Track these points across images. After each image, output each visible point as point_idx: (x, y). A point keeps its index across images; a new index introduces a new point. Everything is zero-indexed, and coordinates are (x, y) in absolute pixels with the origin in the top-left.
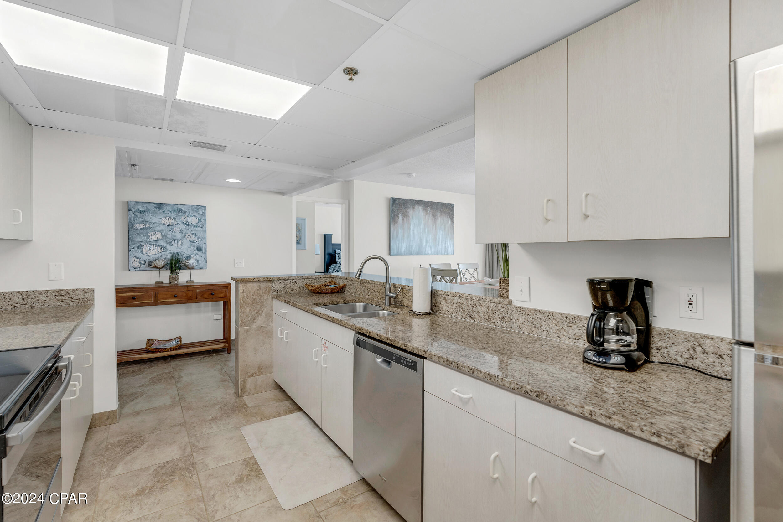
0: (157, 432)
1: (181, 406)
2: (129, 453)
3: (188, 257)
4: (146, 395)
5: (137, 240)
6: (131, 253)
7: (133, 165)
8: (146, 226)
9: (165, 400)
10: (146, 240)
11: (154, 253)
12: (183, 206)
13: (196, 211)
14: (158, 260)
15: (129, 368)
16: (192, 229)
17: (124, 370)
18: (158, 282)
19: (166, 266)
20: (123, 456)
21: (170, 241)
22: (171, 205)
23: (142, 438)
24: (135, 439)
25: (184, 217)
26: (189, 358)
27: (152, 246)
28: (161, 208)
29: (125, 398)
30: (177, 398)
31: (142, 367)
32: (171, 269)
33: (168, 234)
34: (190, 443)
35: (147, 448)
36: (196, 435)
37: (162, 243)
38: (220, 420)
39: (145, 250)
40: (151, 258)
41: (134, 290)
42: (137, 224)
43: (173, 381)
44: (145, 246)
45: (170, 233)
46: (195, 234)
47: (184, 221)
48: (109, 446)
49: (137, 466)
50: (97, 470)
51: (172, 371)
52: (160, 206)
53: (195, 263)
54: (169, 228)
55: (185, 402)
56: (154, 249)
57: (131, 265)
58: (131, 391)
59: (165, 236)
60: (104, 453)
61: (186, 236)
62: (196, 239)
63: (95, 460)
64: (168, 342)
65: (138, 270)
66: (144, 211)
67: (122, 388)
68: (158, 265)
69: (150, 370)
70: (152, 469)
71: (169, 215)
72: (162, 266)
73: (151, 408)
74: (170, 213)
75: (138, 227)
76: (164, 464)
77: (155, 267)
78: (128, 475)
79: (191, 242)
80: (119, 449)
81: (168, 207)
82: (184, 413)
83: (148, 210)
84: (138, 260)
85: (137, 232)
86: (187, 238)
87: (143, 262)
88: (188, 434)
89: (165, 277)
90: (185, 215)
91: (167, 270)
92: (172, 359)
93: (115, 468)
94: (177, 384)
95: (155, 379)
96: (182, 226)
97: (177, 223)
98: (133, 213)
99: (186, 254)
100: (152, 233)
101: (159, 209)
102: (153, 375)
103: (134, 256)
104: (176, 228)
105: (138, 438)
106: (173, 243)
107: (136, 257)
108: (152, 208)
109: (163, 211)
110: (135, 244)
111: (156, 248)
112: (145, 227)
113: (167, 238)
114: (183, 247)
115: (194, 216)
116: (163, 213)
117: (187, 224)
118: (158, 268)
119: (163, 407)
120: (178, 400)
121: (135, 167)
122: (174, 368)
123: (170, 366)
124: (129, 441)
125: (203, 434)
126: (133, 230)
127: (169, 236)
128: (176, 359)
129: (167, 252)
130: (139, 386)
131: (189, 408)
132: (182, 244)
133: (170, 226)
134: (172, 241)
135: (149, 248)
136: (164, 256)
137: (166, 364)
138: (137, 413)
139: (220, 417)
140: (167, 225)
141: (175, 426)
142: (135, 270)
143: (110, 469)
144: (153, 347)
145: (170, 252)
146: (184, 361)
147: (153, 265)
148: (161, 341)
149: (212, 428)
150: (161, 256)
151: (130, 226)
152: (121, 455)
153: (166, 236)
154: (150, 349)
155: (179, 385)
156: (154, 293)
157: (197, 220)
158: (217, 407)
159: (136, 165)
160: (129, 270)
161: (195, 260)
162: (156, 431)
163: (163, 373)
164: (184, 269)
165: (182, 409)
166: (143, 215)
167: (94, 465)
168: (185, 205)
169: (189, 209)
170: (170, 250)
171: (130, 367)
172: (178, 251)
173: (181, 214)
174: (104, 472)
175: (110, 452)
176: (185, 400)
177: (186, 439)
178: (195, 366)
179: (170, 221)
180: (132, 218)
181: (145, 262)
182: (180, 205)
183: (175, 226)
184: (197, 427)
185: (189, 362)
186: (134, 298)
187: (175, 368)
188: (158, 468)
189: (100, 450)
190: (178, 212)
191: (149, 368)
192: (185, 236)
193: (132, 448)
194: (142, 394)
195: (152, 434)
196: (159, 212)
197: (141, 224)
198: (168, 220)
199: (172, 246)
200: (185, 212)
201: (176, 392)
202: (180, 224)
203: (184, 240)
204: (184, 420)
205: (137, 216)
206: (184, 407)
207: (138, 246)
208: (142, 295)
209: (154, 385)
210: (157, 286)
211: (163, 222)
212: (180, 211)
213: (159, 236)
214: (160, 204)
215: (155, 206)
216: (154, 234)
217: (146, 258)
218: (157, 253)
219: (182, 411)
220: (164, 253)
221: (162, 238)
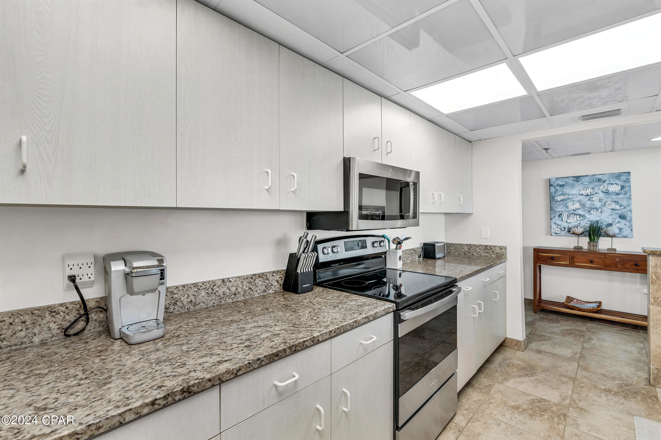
0: (548, 374)
1: (579, 363)
2: (520, 376)
3: (609, 225)
4: (553, 341)
5: (557, 210)
6: (553, 221)
7: (546, 149)
8: (566, 198)
9: (567, 352)
10: (565, 210)
11: (573, 221)
12: (602, 175)
13: (617, 179)
14: (577, 227)
15: (549, 315)
16: (613, 197)
17: (544, 315)
18: (576, 247)
19: (585, 233)
20: (516, 376)
21: (589, 210)
22: (590, 176)
23: (535, 371)
24: (529, 369)
25: (603, 186)
26: (608, 325)
27: (571, 215)
28: (579, 180)
29: (536, 337)
30: (579, 355)
31: (560, 318)
32: (590, 236)
33: (587, 203)
34: (571, 397)
35: (534, 380)
36: (581, 394)
37: (580, 212)
38: (613, 396)
39: (565, 217)
40: (570, 226)
41: (553, 251)
42: (557, 196)
43: (582, 340)
44: (564, 214)
45: (589, 202)
46: (617, 202)
47: (604, 190)
48: (511, 364)
49: (522, 388)
50: (497, 375)
51: (585, 330)
52: (578, 178)
53: (617, 231)
54: (588, 198)
55: (584, 362)
56: (573, 217)
57: (553, 231)
58: (542, 333)
59: (583, 205)
60: (505, 367)
61: (607, 204)
62: (618, 207)
63: (499, 368)
64: (587, 303)
65: (559, 236)
66: (563, 185)
67: (537, 329)
68: (577, 231)
69: (565, 323)
70: (531, 397)
71: (587, 186)
72: (580, 233)
73: (552, 352)
74: (588, 184)
75: (558, 199)
76: (542, 400)
77: (574, 233)
78: (514, 390)
79: (613, 210)
80: (515, 370)
81: (586, 178)
82: (579, 370)
83: (567, 183)
84: (559, 227)
85: (558, 203)
86: (607, 206)
87: (563, 229)
88: (573, 389)
89: (584, 243)
90: (605, 184)
91: (586, 236)
92: (590, 321)
93: (508, 380)
94: (584, 343)
95: (566, 331)
96: (602, 195)
97: (596, 193)
98: (554, 187)
99: (607, 222)
100: (571, 203)
101: (577, 181)
102: (566, 328)
103: (555, 224)
104: (595, 197)
105: (532, 369)
106: (592, 212)
107: (557, 224)
108: (570, 181)
109: (581, 182)
110: (556, 213)
111: (575, 216)
112: (564, 198)
113: (586, 207)
114: (603, 215)
115: (615, 184)
116: (581, 184)
117: (607, 193)
118: (576, 234)
119: (562, 356)
120: (578, 357)
121: (548, 150)
122: (588, 329)
123: (585, 326)
124: (524, 368)
125: (588, 397)
126: (554, 202)
127: (588, 205)
128: (594, 321)
129: (586, 220)
130: (550, 332)
131: (586, 369)
132: (601, 213)
133: (588, 195)
134: (590, 209)
135: (568, 216)
136: (583, 224)
137: (582, 323)
138: (539, 352)
139: (615, 393)
140: (586, 195)
141: (565, 376)
142: (556, 235)
143: (505, 379)
144: (572, 304)
145: (588, 220)
146: (602, 326)
147: (572, 232)
148: (580, 300)
149: (601, 397)
150: (580, 224)
151: (552, 198)
152: (515, 375)
153: (585, 205)
154: (568, 305)
155: (585, 345)
156: (571, 256)
157: (619, 188)
158: (617, 382)
159: (548, 149)
160: (551, 235)
161: (618, 228)
162: (547, 372)
163: (575, 330)
164: (603, 236)
165: (578, 366)
166: (563, 189)
167: (497, 371)
168: (604, 174)
169: (610, 178)
170: (588, 218)
171: (551, 316)
172: (597, 219)
173: (601, 183)
174: (500, 379)
175: (509, 368)
176: (585, 360)
177: (570, 392)
178: (611, 334)
179: (588, 191)
180: (553, 192)
181: (565, 229)
182: (599, 175)
183: (594, 195)
184: (585, 388)
185: (607, 328)
186: (552, 258)
187: (590, 329)
188: (536, 399)
189: (504, 364)
190: (597, 182)
191: (565, 321)
192: (605, 204)
193: (524, 374)
194: (550, 339)
195: (543, 372)
196: (577, 184)
197: (561, 196)
198: (586, 190)
199: (591, 214)
200: (605, 181)
201: (580, 350)
202: (599, 193)
203: (604, 208)
204: (576, 376)
205: (557, 189)
206: (581, 366)
207: (558, 215)
208: (559, 256)
209: (563, 336)
210: (576, 250)
211: (581, 193)
212: (599, 180)
213: (577, 205)
214: (578, 177)
215: (574, 179)
216: (573, 204)
217: (566, 225)
218: (576, 221)
219: (578, 368)
220: (582, 220)
221: (580, 207)
